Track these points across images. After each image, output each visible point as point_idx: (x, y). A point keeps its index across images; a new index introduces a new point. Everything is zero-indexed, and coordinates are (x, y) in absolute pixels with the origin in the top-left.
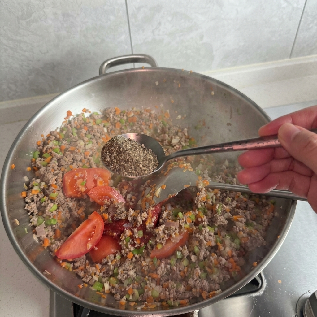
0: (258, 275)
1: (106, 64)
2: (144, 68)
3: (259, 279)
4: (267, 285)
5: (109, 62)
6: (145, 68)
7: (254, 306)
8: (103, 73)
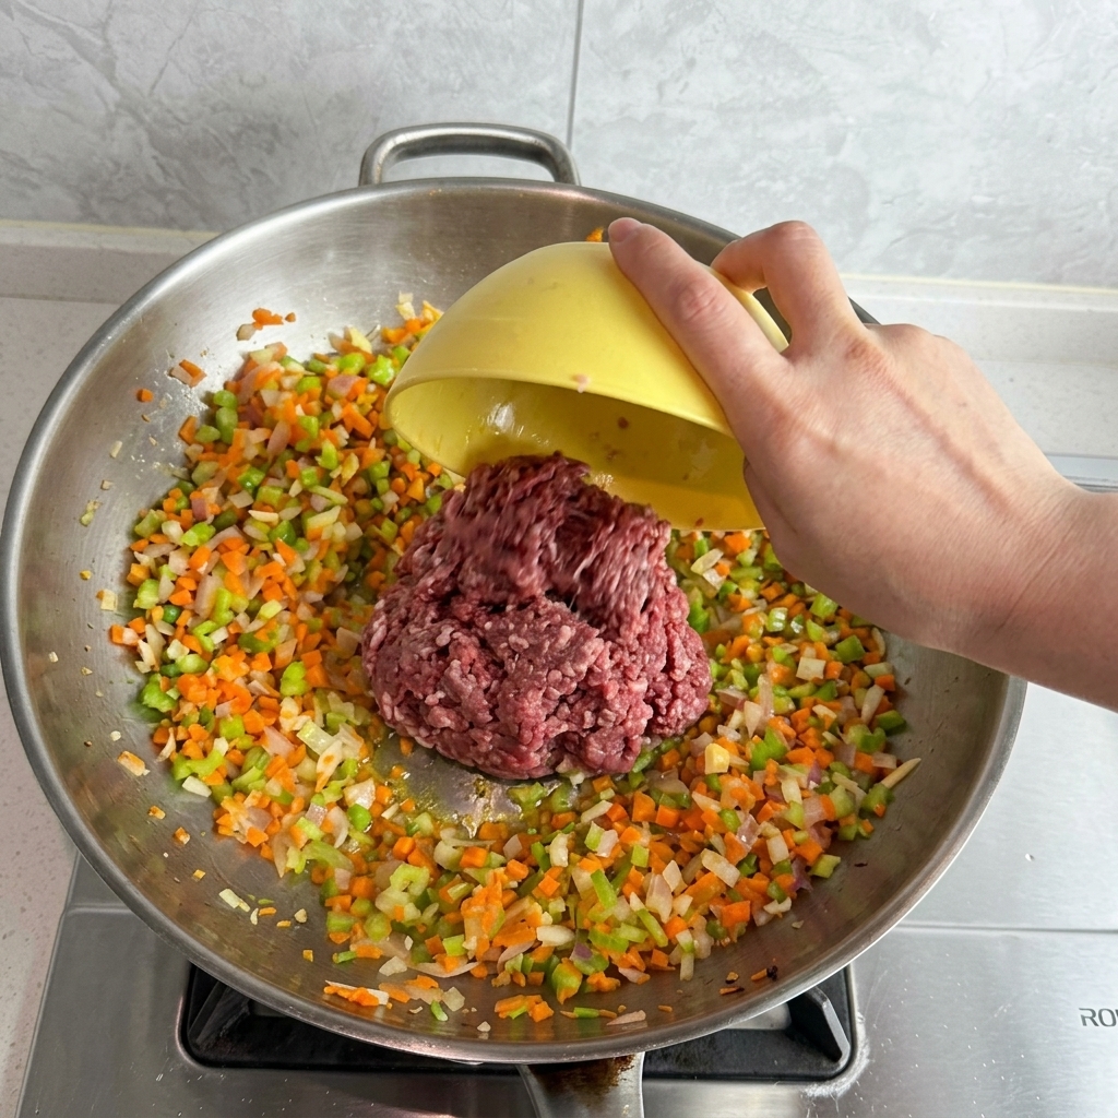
8: (376, 179)
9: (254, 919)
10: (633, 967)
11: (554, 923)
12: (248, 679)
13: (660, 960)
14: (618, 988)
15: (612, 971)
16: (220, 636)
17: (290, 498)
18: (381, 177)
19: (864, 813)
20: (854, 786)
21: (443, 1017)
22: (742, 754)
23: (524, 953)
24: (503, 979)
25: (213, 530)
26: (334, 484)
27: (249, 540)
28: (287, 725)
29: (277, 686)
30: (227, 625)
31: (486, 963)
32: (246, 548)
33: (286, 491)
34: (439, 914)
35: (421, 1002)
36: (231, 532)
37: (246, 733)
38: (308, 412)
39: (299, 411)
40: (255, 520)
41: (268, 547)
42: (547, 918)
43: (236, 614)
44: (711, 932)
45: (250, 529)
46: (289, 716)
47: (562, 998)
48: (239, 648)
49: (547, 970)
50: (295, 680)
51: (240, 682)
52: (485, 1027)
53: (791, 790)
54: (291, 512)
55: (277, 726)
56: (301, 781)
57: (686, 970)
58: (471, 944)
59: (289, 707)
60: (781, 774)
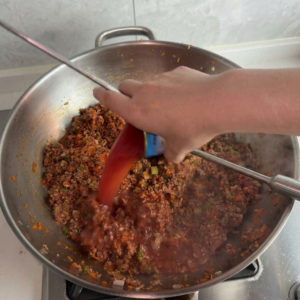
0: (255, 261)
1: (102, 36)
2: (142, 41)
3: (256, 264)
4: (263, 271)
5: (105, 34)
6: (144, 41)
7: (248, 292)
18: (101, 45)
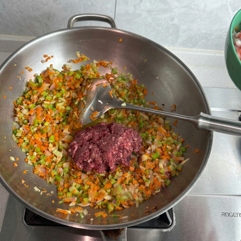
8: (71, 26)
9: (41, 194)
10: (126, 205)
11: (108, 195)
12: (42, 139)
13: (132, 203)
14: (122, 209)
15: (121, 206)
16: (35, 129)
17: (53, 99)
18: (72, 26)
19: (177, 170)
20: (175, 164)
21: (83, 217)
22: (150, 156)
23: (102, 201)
24: (97, 207)
25: (35, 105)
26: (64, 97)
27: (43, 108)
28: (50, 149)
29: (48, 141)
30: (37, 127)
31: (93, 203)
32: (42, 110)
33: (52, 97)
34: (83, 192)
35: (78, 213)
36: (39, 106)
37: (41, 151)
38: (60, 82)
39: (58, 81)
40: (45, 104)
41: (47, 110)
42: (107, 194)
43: (39, 124)
44: (143, 197)
45: (43, 105)
46: (50, 148)
47: (110, 212)
48: (40, 132)
49: (106, 205)
50: (52, 139)
51: (40, 139)
52: (92, 219)
53: (161, 165)
54: (53, 102)
55: (48, 150)
56: (53, 162)
57: (137, 205)
58: (90, 199)
59: (51, 145)
60: (159, 161)
